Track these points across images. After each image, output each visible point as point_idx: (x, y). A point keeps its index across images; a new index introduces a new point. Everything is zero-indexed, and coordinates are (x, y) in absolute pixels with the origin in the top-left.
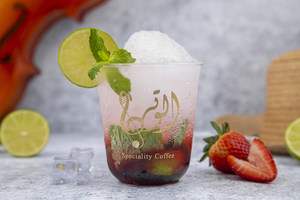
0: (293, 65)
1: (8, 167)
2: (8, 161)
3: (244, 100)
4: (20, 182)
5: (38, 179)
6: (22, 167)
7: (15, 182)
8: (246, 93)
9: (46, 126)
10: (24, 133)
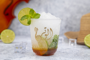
0: (88, 18)
1: (2, 47)
2: (2, 44)
3: (74, 27)
4: (5, 52)
5: (10, 51)
6: (6, 46)
7: (4, 51)
8: (75, 25)
9: (14, 34)
10: (8, 36)
